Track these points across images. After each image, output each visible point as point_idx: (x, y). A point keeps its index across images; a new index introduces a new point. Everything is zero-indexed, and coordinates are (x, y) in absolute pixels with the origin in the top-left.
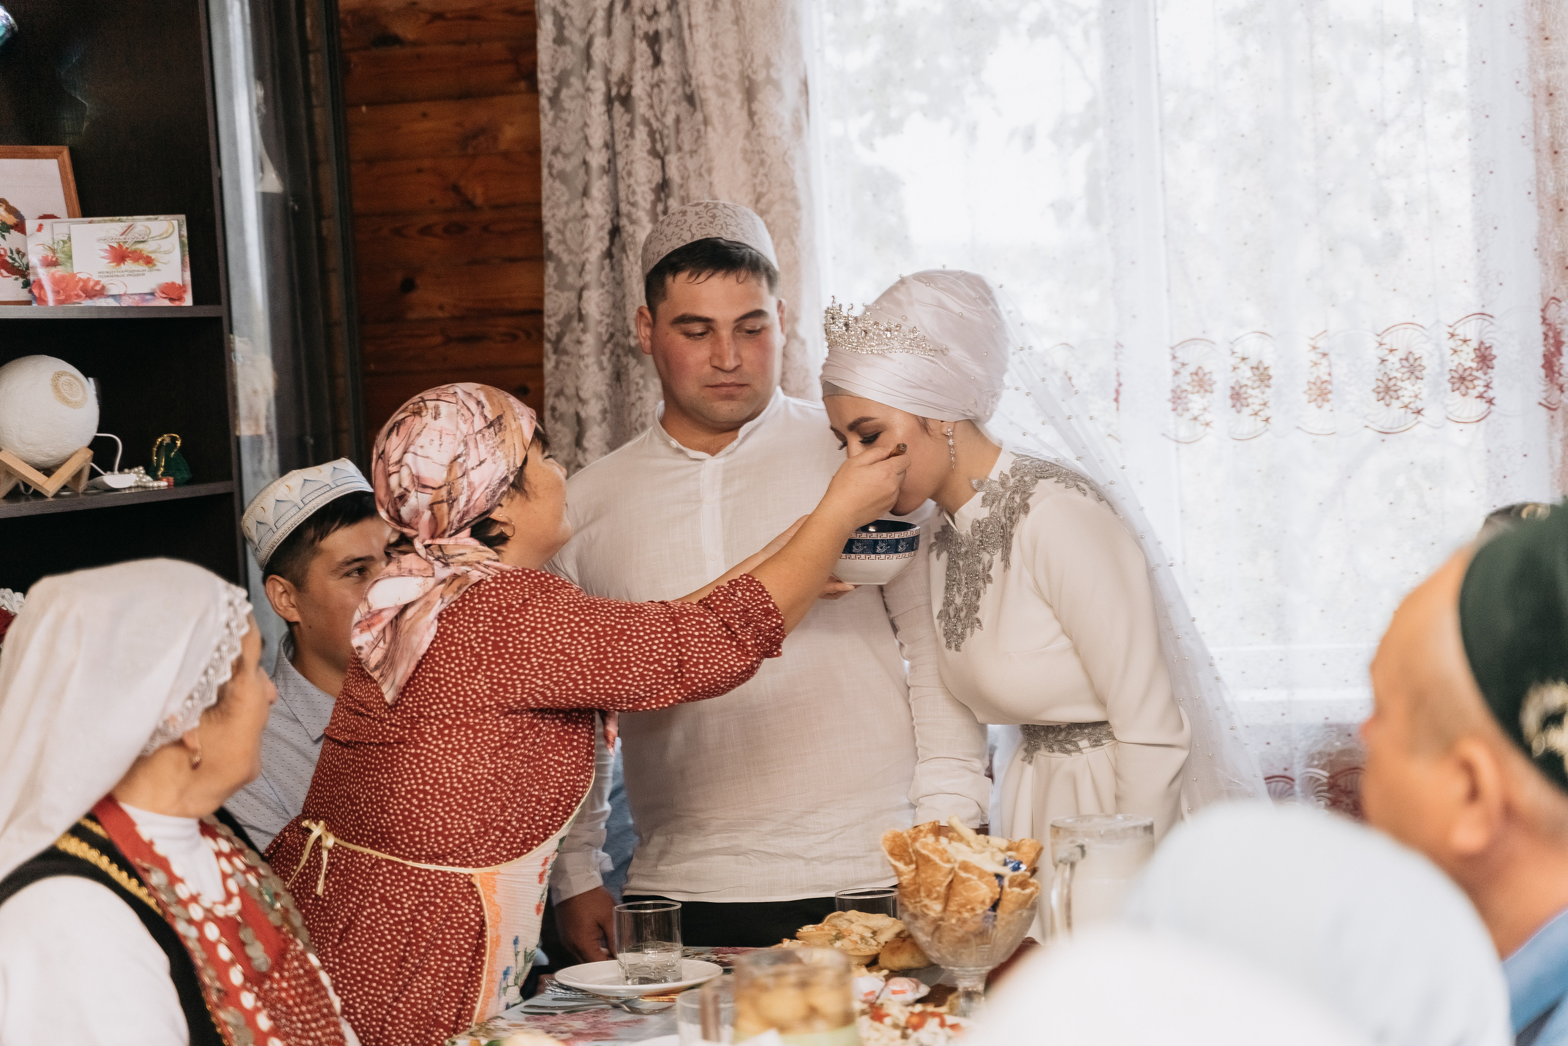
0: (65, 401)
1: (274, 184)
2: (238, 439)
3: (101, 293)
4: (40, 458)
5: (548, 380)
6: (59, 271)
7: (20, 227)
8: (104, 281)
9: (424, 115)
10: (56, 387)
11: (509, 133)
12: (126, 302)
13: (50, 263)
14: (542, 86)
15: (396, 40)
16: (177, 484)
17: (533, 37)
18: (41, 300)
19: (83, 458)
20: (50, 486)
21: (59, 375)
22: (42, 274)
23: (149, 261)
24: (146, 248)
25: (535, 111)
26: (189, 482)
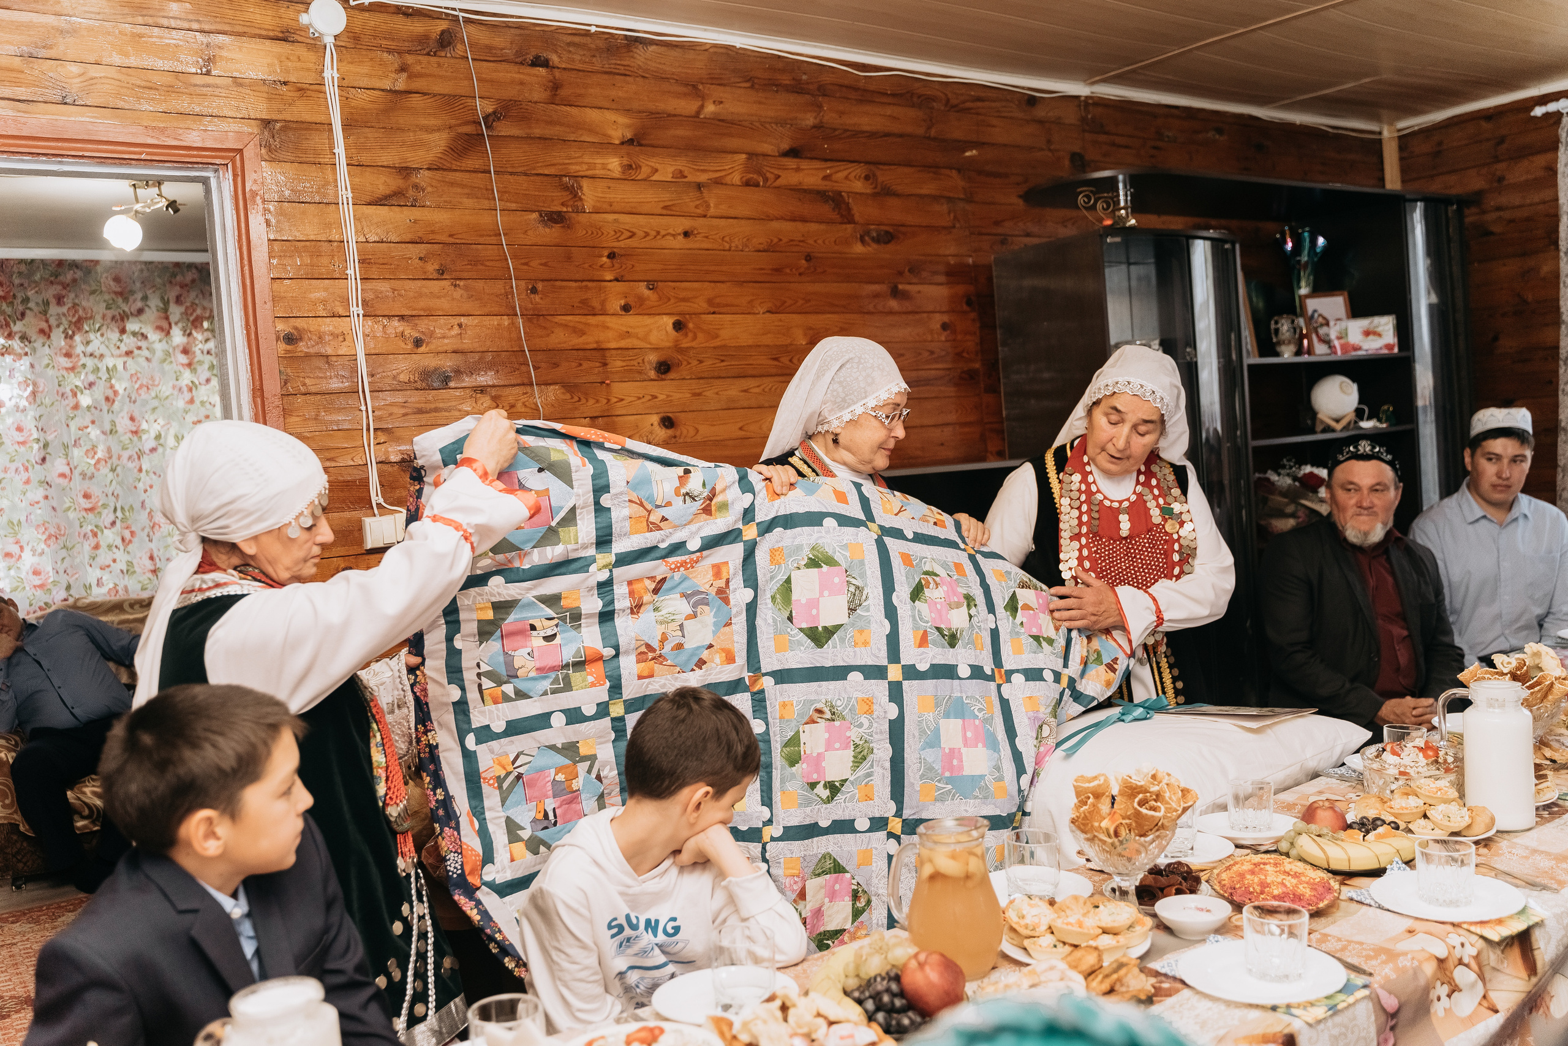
0: (1344, 392)
1: (1434, 299)
2: (1417, 408)
3: (1360, 349)
4: (1335, 416)
5: (1561, 377)
6: (1342, 341)
7: (1327, 324)
8: (1361, 344)
9: (1505, 265)
10: (1341, 388)
11: (1545, 269)
12: (1370, 352)
13: (1339, 338)
14: (1561, 247)
15: (1492, 233)
16: (1390, 425)
17: (1558, 226)
18: (1335, 353)
19: (1352, 416)
20: (1339, 427)
21: (1342, 383)
22: (1337, 343)
23: (1379, 335)
24: (1379, 330)
25: (1557, 258)
26: (1395, 425)
